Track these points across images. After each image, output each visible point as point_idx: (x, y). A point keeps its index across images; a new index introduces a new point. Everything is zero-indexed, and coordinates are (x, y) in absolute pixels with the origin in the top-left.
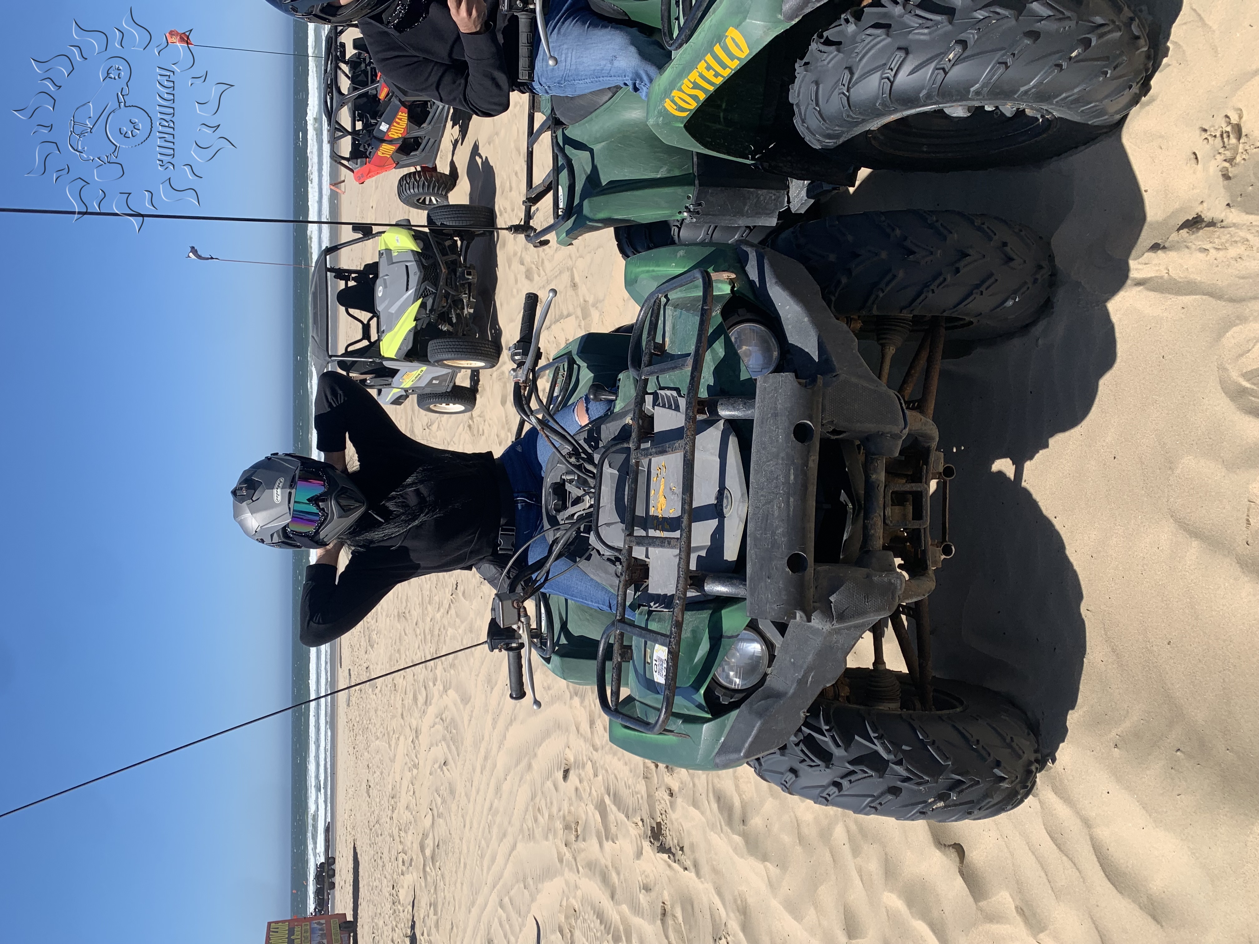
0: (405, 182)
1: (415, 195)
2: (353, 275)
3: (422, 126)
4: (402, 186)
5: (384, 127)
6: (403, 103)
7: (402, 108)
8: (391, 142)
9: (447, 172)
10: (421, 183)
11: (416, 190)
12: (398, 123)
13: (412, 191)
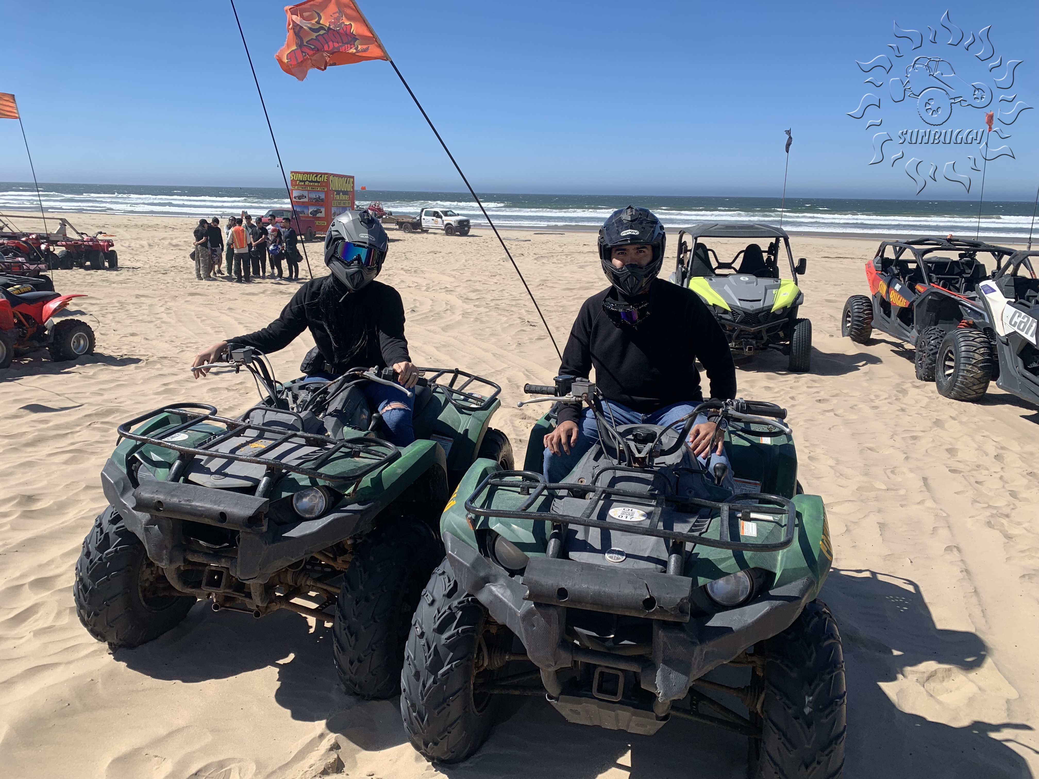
0: (864, 301)
1: (852, 310)
2: (772, 257)
3: (898, 319)
4: (861, 299)
5: (898, 287)
6: (911, 304)
7: (909, 303)
8: (888, 292)
9: (873, 336)
10: (861, 315)
11: (856, 310)
12: (899, 299)
13: (856, 307)
